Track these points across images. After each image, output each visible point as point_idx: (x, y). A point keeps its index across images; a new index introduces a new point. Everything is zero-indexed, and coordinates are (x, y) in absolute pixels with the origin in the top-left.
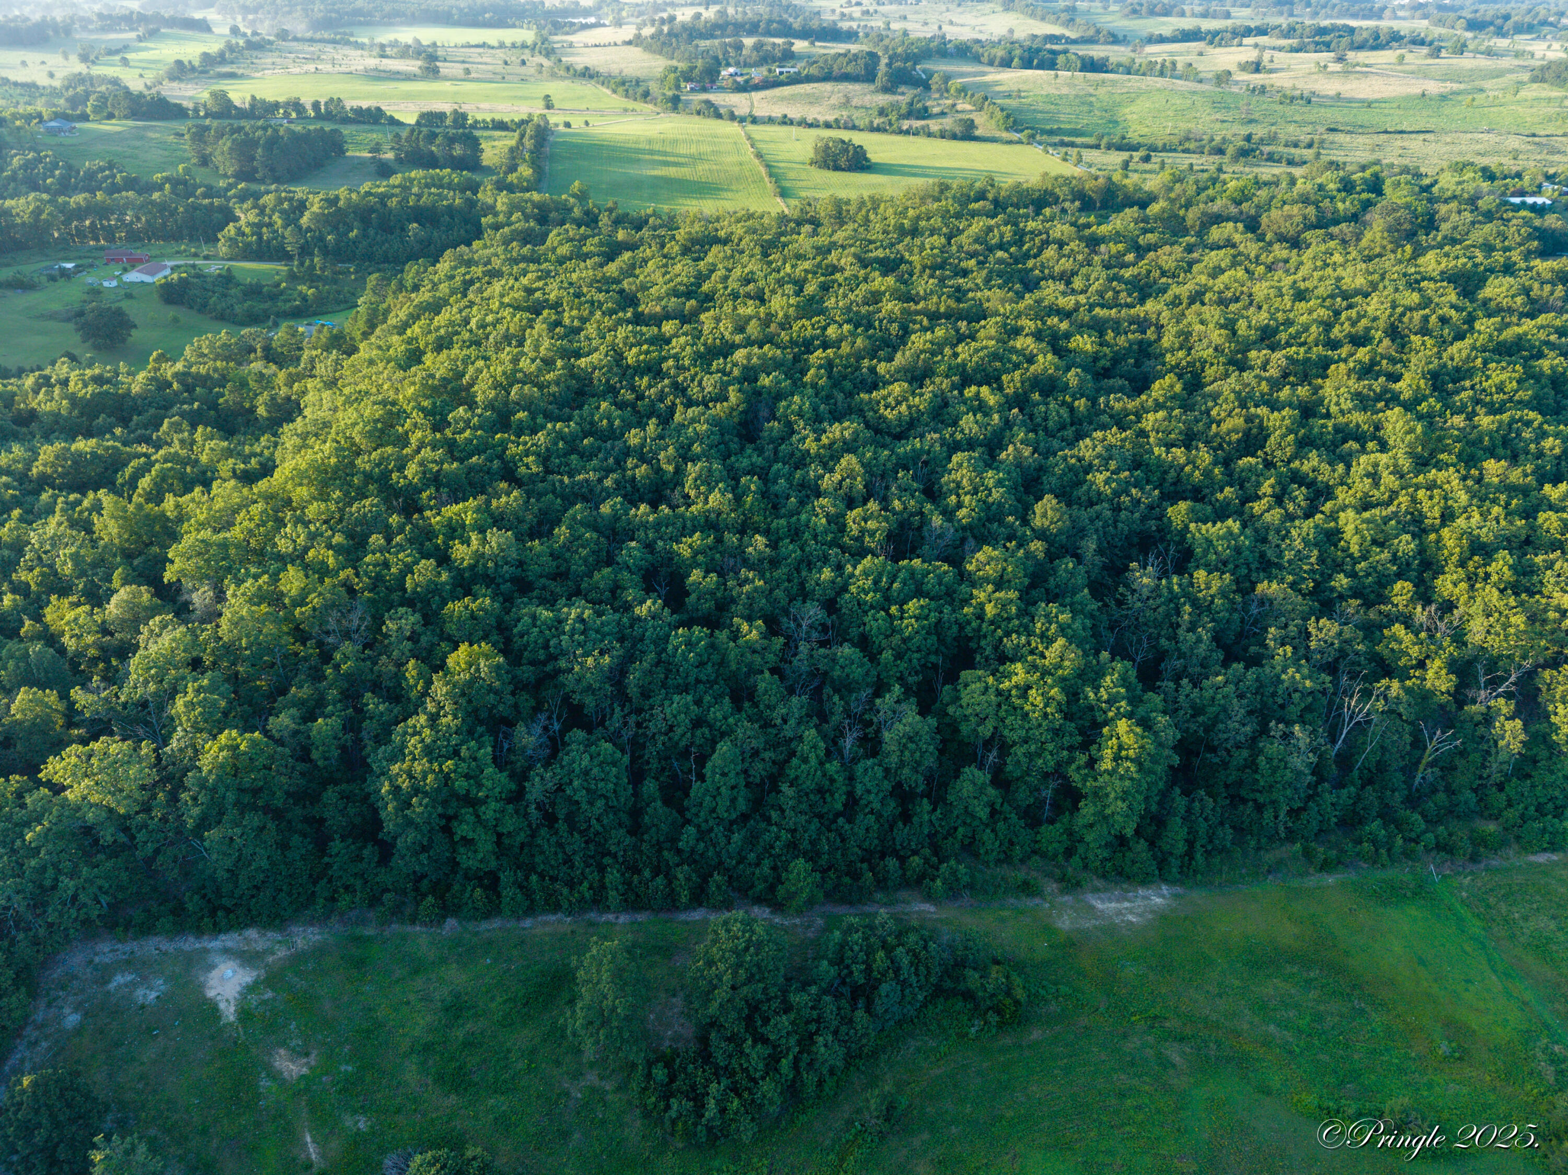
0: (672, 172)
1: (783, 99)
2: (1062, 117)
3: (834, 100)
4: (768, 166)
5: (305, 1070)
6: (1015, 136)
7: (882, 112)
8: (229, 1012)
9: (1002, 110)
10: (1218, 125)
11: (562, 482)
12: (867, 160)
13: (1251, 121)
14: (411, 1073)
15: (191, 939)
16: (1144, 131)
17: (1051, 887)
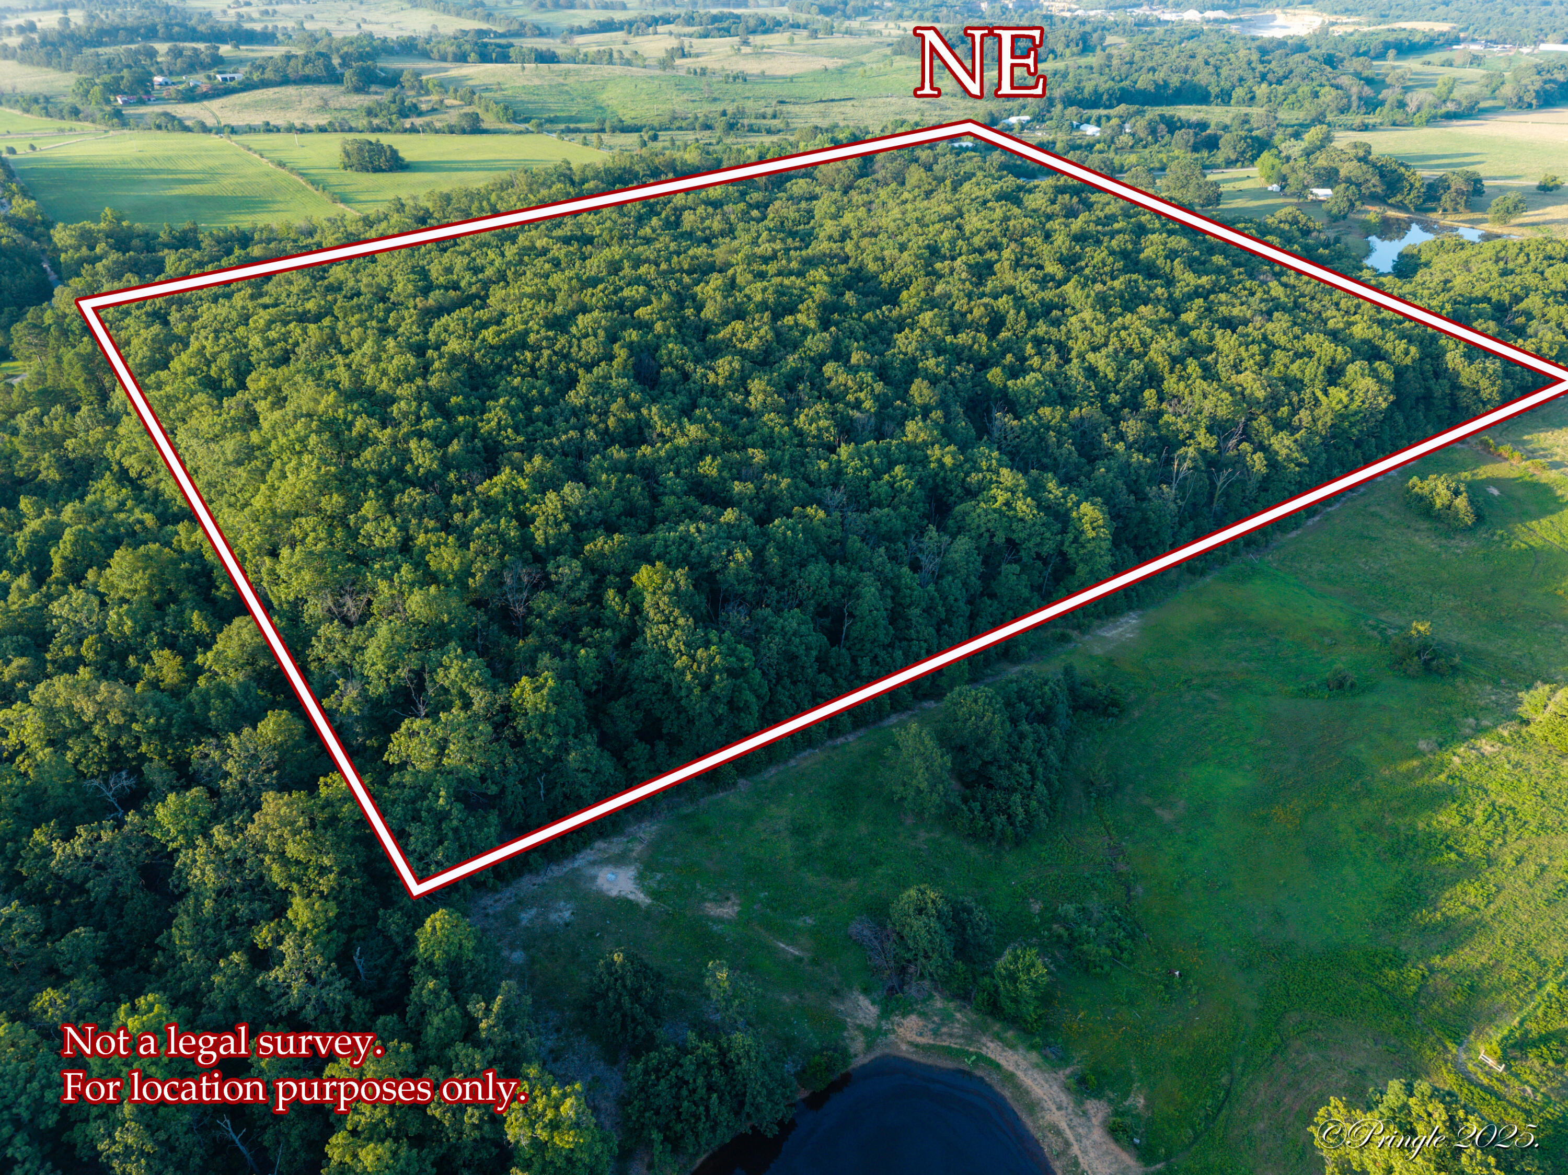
0: (195, 189)
1: (247, 106)
2: (553, 107)
3: (306, 104)
4: (302, 175)
5: (737, 908)
6: (522, 127)
7: (370, 112)
8: (642, 899)
9: (497, 103)
10: (691, 105)
11: (551, 444)
12: (402, 160)
13: (715, 100)
14: (811, 878)
15: (555, 868)
16: (633, 114)
17: (1074, 634)
